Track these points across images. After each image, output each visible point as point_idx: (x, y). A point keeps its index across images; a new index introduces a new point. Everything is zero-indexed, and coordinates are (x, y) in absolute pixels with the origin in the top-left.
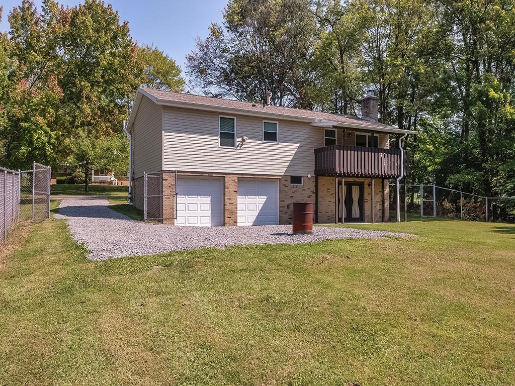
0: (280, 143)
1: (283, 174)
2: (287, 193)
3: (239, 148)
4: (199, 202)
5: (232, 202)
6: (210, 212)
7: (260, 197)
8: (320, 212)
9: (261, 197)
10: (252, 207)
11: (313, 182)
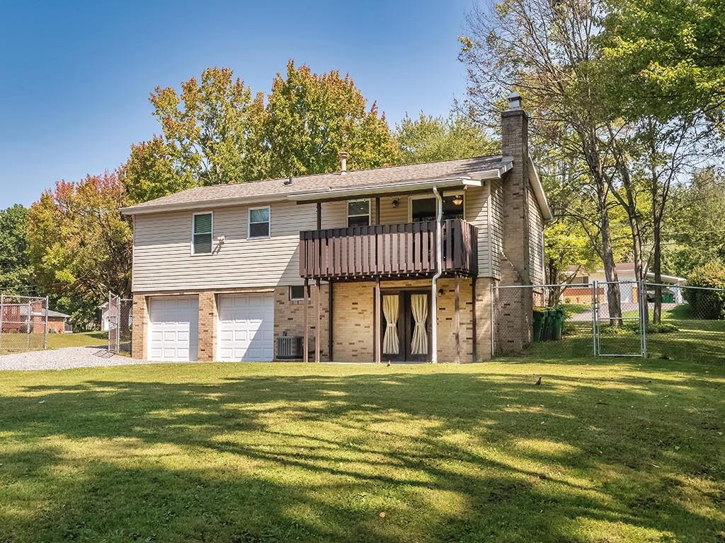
0: (272, 238)
1: (275, 284)
2: (283, 313)
3: (215, 253)
4: (177, 330)
5: (207, 329)
6: (188, 342)
7: (252, 321)
8: (338, 344)
9: (255, 321)
10: (241, 335)
11: (326, 293)
